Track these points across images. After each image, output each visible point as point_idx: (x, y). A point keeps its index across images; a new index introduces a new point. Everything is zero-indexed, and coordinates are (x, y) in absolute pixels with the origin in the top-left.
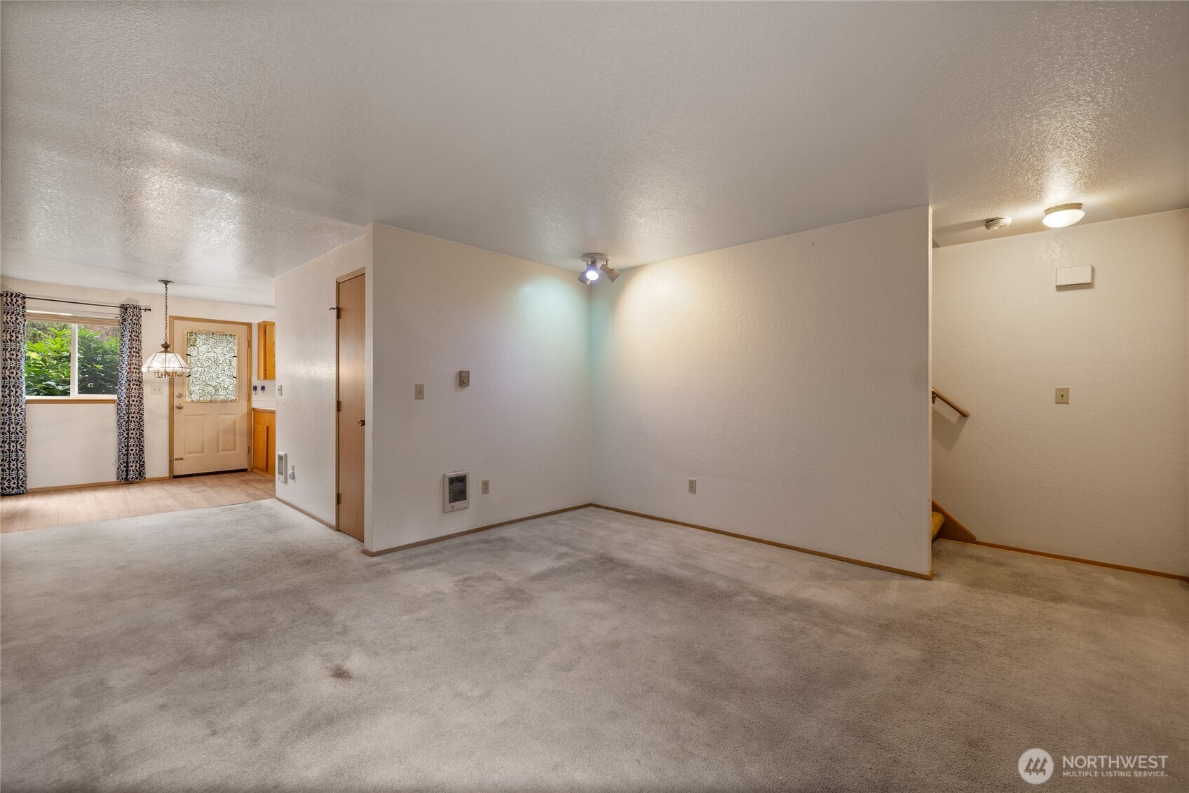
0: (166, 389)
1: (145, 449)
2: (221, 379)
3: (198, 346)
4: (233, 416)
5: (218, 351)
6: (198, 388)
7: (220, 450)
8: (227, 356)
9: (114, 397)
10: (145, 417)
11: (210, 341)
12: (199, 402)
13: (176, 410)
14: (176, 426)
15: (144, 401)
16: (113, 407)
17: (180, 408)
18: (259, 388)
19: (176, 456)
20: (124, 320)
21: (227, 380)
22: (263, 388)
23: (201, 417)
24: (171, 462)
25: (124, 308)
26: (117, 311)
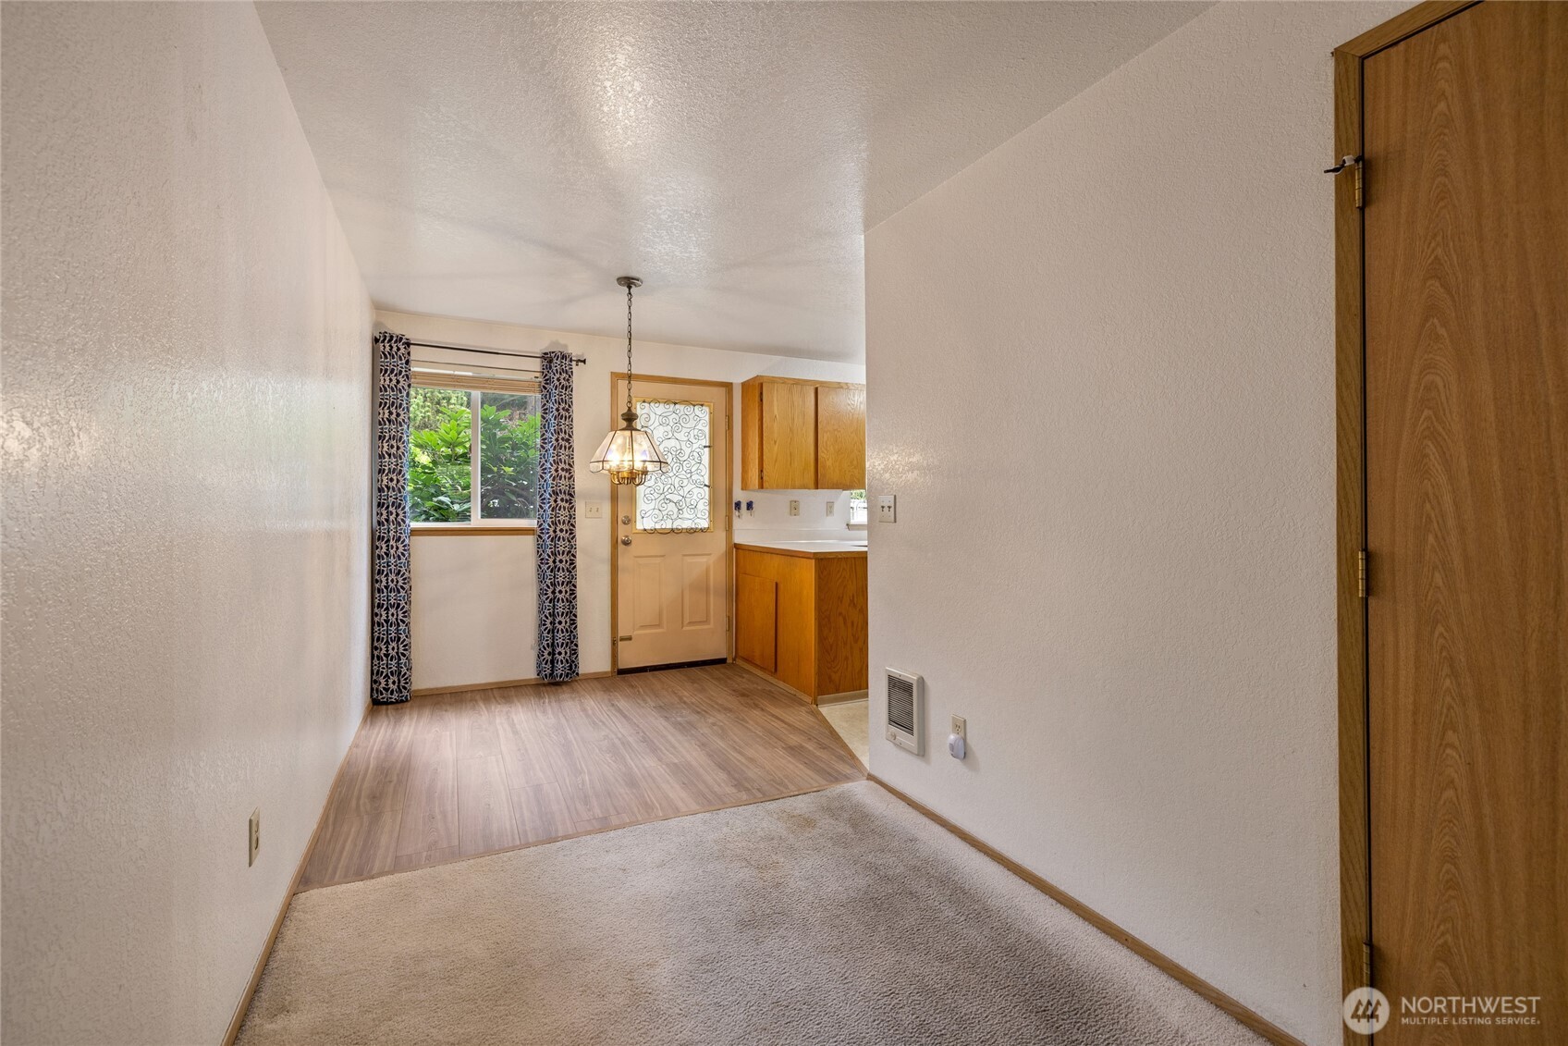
0: (606, 509)
1: (579, 621)
2: (686, 489)
3: (652, 428)
4: (704, 559)
5: (681, 436)
6: (652, 506)
7: (686, 621)
8: (695, 446)
9: (530, 523)
10: (579, 561)
11: (671, 418)
12: (654, 531)
13: (621, 547)
14: (622, 577)
15: (578, 532)
16: (529, 541)
17: (627, 543)
18: (744, 506)
19: (621, 633)
20: (548, 381)
21: (696, 491)
22: (750, 506)
23: (658, 560)
24: (614, 643)
25: (548, 358)
26: (536, 365)
